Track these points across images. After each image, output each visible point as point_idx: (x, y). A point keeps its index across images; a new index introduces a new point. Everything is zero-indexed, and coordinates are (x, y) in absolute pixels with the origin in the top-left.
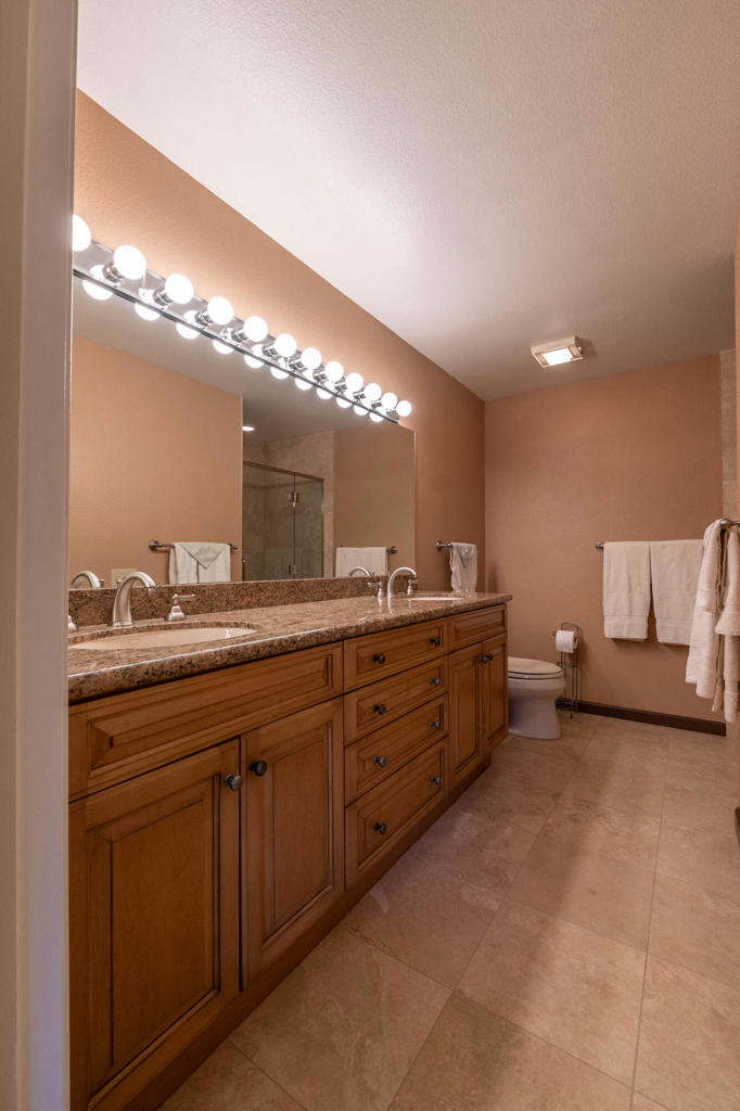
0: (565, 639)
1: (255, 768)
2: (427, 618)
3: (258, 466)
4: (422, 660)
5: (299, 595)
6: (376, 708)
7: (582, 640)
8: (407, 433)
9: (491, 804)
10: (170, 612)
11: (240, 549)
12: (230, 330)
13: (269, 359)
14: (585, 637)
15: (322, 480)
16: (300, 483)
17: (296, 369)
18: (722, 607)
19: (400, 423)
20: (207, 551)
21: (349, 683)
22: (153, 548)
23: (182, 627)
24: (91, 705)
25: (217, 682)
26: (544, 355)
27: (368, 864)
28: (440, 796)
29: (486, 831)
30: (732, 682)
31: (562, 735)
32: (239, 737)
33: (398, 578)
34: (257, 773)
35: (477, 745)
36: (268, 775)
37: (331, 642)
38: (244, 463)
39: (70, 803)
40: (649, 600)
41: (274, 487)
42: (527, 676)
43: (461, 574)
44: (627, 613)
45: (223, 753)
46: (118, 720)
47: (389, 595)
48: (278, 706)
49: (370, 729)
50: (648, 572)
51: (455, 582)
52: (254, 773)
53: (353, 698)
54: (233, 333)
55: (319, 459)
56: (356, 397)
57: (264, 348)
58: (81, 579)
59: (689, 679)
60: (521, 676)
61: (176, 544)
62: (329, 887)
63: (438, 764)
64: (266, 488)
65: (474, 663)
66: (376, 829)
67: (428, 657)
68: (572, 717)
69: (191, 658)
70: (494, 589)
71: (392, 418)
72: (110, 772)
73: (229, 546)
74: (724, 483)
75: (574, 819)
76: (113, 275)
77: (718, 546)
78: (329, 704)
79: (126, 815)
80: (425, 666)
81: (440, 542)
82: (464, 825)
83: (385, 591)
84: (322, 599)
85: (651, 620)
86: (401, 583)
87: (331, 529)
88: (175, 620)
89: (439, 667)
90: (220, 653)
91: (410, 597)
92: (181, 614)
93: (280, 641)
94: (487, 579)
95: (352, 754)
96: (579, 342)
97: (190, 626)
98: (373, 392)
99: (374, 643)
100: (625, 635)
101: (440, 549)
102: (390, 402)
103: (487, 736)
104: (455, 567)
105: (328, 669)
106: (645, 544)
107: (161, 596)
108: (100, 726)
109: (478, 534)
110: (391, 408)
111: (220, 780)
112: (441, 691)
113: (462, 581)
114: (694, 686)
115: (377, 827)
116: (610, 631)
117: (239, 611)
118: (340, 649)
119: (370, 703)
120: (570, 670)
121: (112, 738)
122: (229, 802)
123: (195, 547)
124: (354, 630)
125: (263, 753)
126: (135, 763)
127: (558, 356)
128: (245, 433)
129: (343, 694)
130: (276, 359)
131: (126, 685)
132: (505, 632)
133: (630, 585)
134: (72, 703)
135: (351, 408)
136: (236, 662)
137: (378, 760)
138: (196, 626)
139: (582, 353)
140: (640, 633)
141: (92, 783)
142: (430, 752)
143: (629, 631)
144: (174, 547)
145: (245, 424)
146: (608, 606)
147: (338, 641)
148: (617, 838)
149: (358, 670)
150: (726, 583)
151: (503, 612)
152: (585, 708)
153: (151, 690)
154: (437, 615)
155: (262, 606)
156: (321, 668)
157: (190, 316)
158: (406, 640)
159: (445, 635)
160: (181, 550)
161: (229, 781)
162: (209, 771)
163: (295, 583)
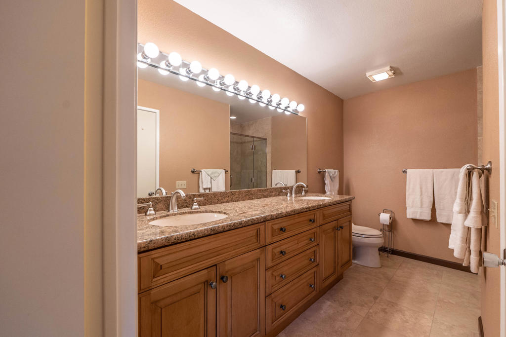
0: (385, 218)
1: (223, 279)
2: (308, 210)
3: (238, 134)
4: (305, 229)
5: (250, 196)
6: (281, 252)
7: (394, 218)
8: (303, 119)
9: (341, 298)
10: (193, 205)
11: (229, 172)
12: (219, 81)
13: (237, 92)
14: (396, 217)
15: (266, 139)
16: (256, 141)
17: (248, 95)
18: (469, 212)
19: (299, 114)
20: (215, 173)
21: (268, 241)
22: (193, 172)
23: (197, 212)
24: (153, 252)
25: (206, 242)
26: (373, 76)
27: (276, 323)
28: (314, 293)
29: (338, 312)
30: (475, 251)
31: (382, 266)
32: (216, 265)
33: (298, 187)
34: (223, 281)
35: (335, 269)
36: (229, 282)
37: (259, 223)
38: (231, 133)
39: (138, 294)
40: (432, 199)
41: (245, 142)
42: (363, 236)
43: (330, 184)
44: (420, 206)
45: (208, 272)
46: (164, 258)
47: (293, 195)
48: (234, 251)
49: (278, 262)
50: (431, 185)
51: (327, 188)
52: (222, 281)
53: (270, 248)
54: (220, 82)
55: (264, 129)
56: (278, 105)
57: (234, 87)
58: (159, 191)
59: (450, 246)
60: (360, 235)
61: (202, 170)
62: (258, 332)
63: (313, 278)
64: (241, 143)
65: (333, 230)
66: (281, 307)
67: (309, 228)
68: (388, 257)
69: (194, 232)
70: (348, 193)
71: (295, 113)
72: (160, 279)
73: (224, 171)
74: (479, 138)
75: (384, 311)
76: (169, 65)
77: (466, 179)
78: (258, 250)
79: (168, 297)
80: (306, 233)
81: (320, 169)
82: (327, 307)
83: (291, 194)
84: (261, 198)
85: (433, 210)
86: (299, 190)
87: (270, 162)
88: (195, 209)
89: (314, 233)
90: (207, 230)
91: (304, 196)
92: (197, 206)
93: (234, 224)
94: (344, 188)
95: (269, 273)
96: (392, 68)
97: (201, 212)
98: (285, 102)
99: (281, 222)
100: (418, 217)
101: (319, 172)
102: (293, 106)
103: (340, 264)
104: (327, 181)
105: (258, 234)
106: (431, 171)
107: (190, 198)
108: (156, 260)
109: (340, 165)
110: (294, 108)
111: (207, 284)
112: (315, 244)
113: (331, 188)
114: (452, 251)
115: (282, 306)
116: (410, 214)
117: (223, 204)
118: (263, 226)
119: (279, 250)
120: (387, 233)
121: (161, 266)
122: (211, 294)
123: (210, 171)
124: (270, 217)
125: (227, 272)
126: (171, 276)
127: (381, 76)
128: (232, 120)
129: (265, 246)
130: (239, 92)
131: (166, 244)
132: (351, 215)
133: (421, 191)
134: (139, 253)
135: (276, 109)
136: (214, 233)
137: (282, 276)
138: (203, 212)
139: (394, 74)
140: (427, 216)
141: (154, 284)
142: (309, 272)
143: (421, 215)
144: (201, 171)
145: (231, 115)
146: (409, 202)
147: (262, 222)
148: (407, 324)
149: (272, 235)
150: (471, 200)
151: (350, 205)
152: (395, 252)
153: (178, 246)
154: (313, 208)
155: (233, 201)
156: (254, 234)
157: (201, 78)
158: (297, 220)
159: (318, 217)
160: (204, 172)
161: (211, 284)
162: (203, 279)
163: (249, 191)
